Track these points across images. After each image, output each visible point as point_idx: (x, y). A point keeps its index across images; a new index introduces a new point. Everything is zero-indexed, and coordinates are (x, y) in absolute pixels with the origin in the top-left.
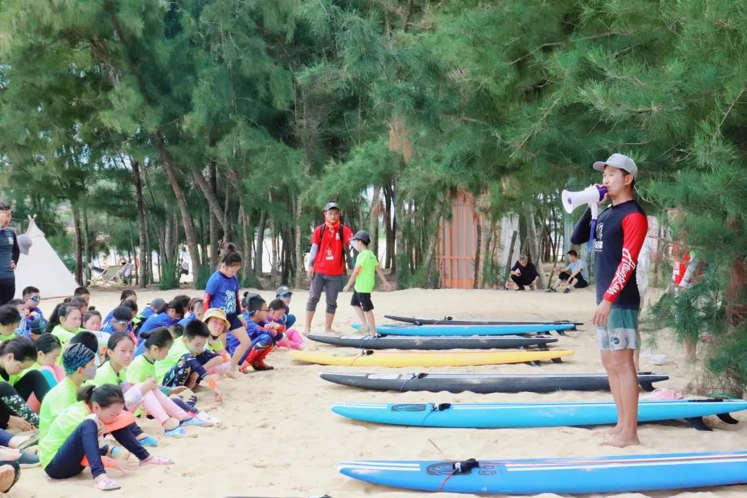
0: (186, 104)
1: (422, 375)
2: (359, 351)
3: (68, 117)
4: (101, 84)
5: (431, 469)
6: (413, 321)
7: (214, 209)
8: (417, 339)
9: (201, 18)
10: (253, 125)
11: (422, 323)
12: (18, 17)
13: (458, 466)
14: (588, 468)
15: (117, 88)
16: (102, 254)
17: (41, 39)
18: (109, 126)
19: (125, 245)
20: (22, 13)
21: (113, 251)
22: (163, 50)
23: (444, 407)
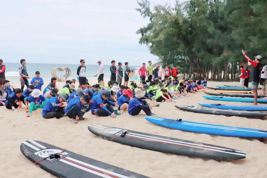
0: (193, 47)
1: (221, 93)
2: (214, 90)
3: (173, 49)
4: (178, 44)
5: (212, 105)
6: (227, 86)
7: (198, 66)
8: (226, 89)
9: (196, 31)
10: (205, 50)
11: (229, 86)
12: (165, 33)
13: (217, 104)
14: (239, 106)
15: (181, 44)
16: (179, 74)
17: (169, 36)
18: (179, 51)
19: (183, 73)
20: (166, 32)
21: (181, 73)
22: (189, 37)
23: (221, 97)
